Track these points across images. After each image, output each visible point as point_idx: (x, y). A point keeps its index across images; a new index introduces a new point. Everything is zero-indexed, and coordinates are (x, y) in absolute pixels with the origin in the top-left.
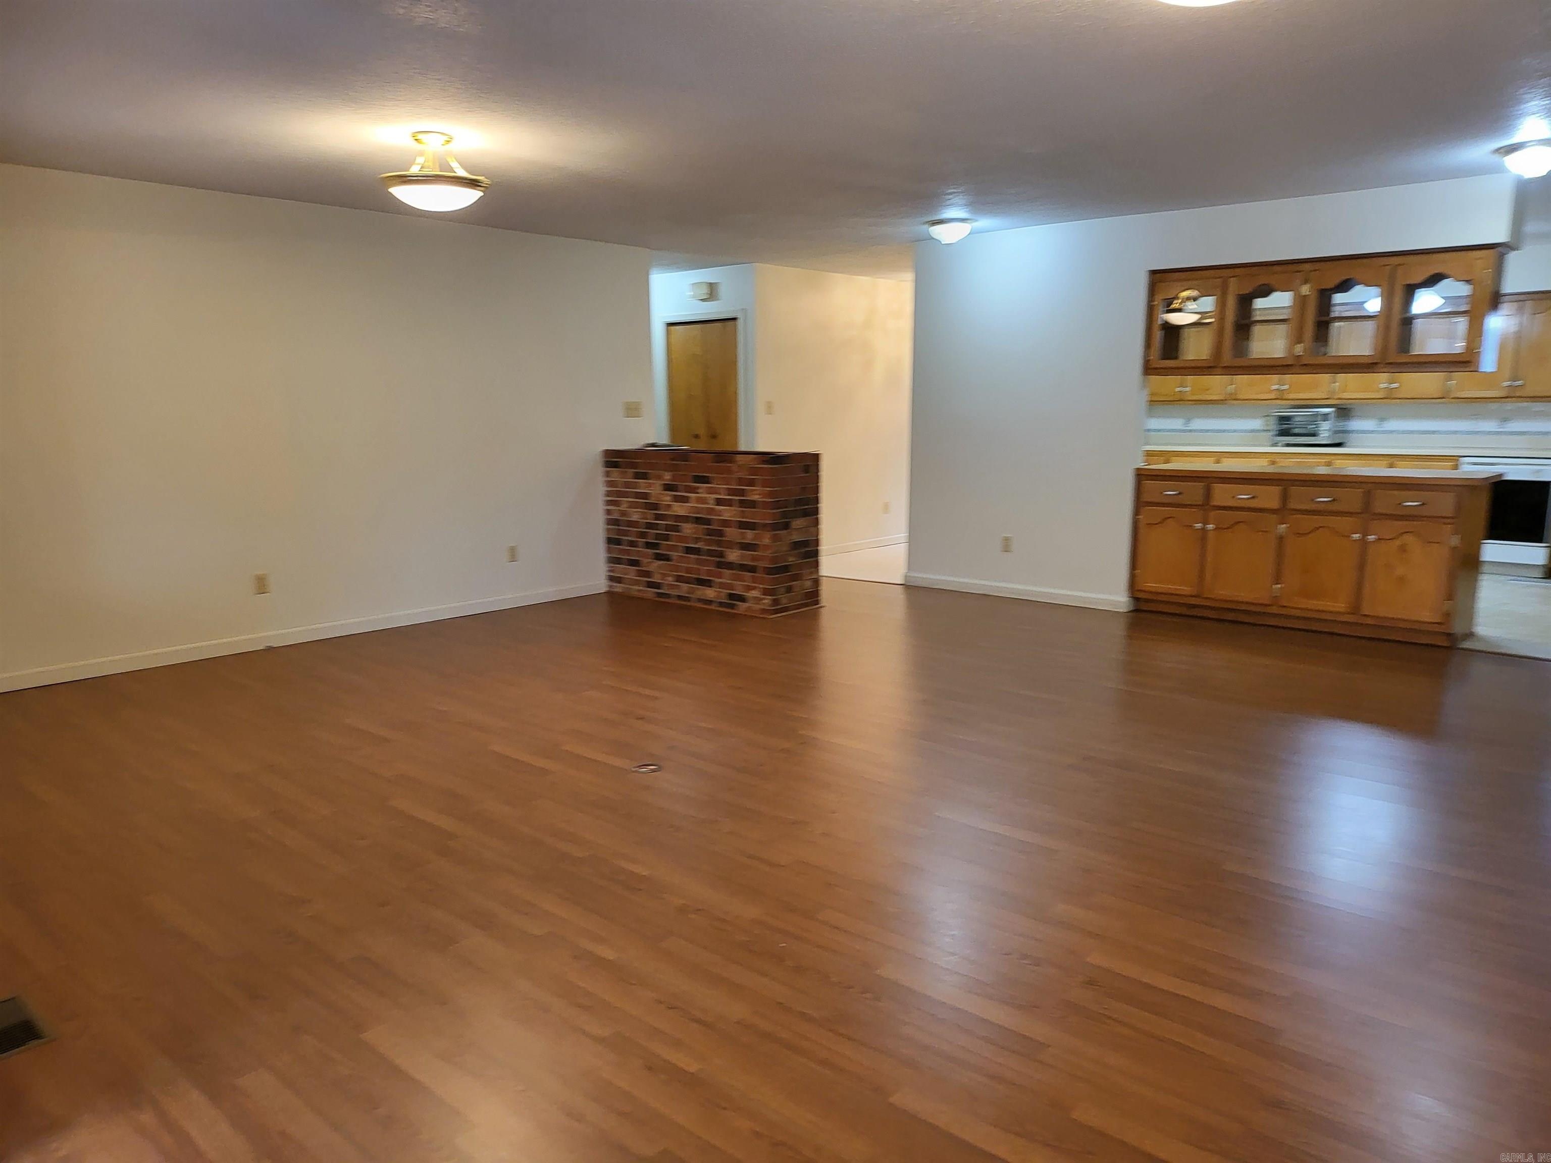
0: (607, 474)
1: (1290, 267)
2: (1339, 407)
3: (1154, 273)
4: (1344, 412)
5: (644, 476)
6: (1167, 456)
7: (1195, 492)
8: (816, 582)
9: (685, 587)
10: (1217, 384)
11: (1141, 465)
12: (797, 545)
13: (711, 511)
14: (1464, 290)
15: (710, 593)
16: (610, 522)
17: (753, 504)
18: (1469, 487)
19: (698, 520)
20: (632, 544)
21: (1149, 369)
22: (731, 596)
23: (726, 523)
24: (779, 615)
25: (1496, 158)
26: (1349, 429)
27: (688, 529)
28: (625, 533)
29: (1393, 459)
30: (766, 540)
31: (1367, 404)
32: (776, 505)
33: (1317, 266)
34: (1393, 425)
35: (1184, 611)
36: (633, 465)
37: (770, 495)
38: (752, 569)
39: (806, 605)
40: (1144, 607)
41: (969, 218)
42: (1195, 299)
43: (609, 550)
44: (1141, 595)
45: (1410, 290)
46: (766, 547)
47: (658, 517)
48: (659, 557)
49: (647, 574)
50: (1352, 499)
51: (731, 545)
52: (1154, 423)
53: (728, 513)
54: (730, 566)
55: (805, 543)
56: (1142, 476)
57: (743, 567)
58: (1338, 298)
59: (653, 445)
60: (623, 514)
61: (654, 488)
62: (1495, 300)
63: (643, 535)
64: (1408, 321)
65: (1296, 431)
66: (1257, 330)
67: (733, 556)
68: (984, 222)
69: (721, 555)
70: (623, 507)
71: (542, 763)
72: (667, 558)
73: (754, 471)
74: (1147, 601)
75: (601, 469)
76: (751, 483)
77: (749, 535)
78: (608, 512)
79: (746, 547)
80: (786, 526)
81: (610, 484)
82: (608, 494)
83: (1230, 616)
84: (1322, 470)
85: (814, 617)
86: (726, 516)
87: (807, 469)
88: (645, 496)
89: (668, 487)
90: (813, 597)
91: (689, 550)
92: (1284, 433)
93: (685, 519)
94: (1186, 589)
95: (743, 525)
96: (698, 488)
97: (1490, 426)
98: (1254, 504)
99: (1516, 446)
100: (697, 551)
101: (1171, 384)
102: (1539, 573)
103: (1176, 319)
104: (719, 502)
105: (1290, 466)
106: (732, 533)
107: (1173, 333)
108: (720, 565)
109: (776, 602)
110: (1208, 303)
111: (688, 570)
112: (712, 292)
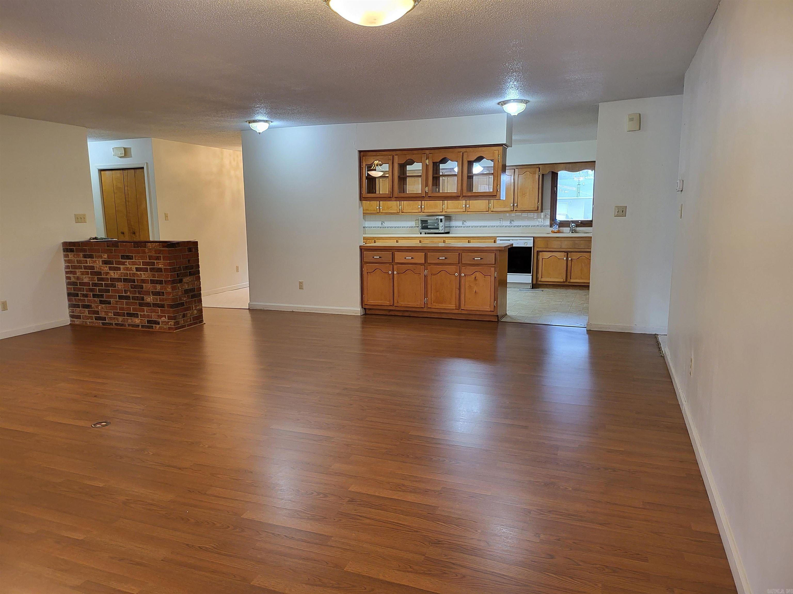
0: (66, 256)
1: (420, 151)
2: (445, 216)
3: (360, 152)
4: (448, 218)
5: (91, 257)
6: (374, 240)
7: (387, 256)
8: (201, 311)
9: (120, 318)
10: (394, 205)
11: (362, 244)
12: (186, 291)
13: (134, 274)
14: (491, 164)
15: (137, 321)
16: (68, 284)
17: (160, 270)
18: (500, 250)
19: (125, 280)
20: (86, 296)
21: (362, 198)
22: (149, 322)
23: (143, 281)
24: (178, 330)
25: (499, 106)
26: (451, 225)
27: (120, 285)
28: (80, 290)
29: (469, 239)
30: (169, 290)
31: (458, 214)
32: (174, 270)
33: (432, 151)
34: (468, 223)
35: (387, 313)
36: (85, 251)
37: (170, 264)
38: (162, 306)
39: (196, 323)
40: (368, 312)
41: (268, 120)
42: (381, 165)
43: (69, 300)
44: (367, 307)
45: (470, 164)
46: (169, 293)
47: (102, 279)
48: (101, 302)
49: (97, 312)
50: (454, 258)
51: (148, 293)
52: (367, 224)
53: (144, 275)
54: (148, 305)
55: (192, 290)
56: (362, 249)
57: (155, 305)
58: (442, 166)
59: (96, 238)
60: (78, 278)
61: (98, 264)
62: (504, 168)
63: (91, 290)
64: (470, 177)
65: (429, 227)
66: (408, 179)
67: (149, 299)
68: (276, 123)
69: (143, 299)
70: (78, 274)
71: (30, 430)
72: (109, 303)
73: (159, 252)
74: (370, 309)
75: (62, 253)
76: (158, 258)
77: (158, 287)
78: (68, 278)
79: (158, 294)
80: (181, 281)
81: (67, 261)
82: (67, 267)
83: (407, 314)
84: (441, 245)
85: (200, 329)
86: (143, 277)
87: (190, 250)
88: (92, 268)
89: (105, 262)
90: (199, 318)
91: (120, 297)
92: (423, 228)
93: (119, 280)
94: (387, 303)
95: (153, 282)
96: (125, 262)
97: (507, 223)
98: (413, 261)
99: (517, 232)
100: (127, 298)
101: (374, 205)
102: (529, 287)
103: (373, 174)
104: (137, 269)
105: (428, 243)
106: (148, 287)
107: (372, 180)
108: (141, 305)
109: (177, 323)
110: (386, 167)
111: (122, 309)
112: (126, 153)
